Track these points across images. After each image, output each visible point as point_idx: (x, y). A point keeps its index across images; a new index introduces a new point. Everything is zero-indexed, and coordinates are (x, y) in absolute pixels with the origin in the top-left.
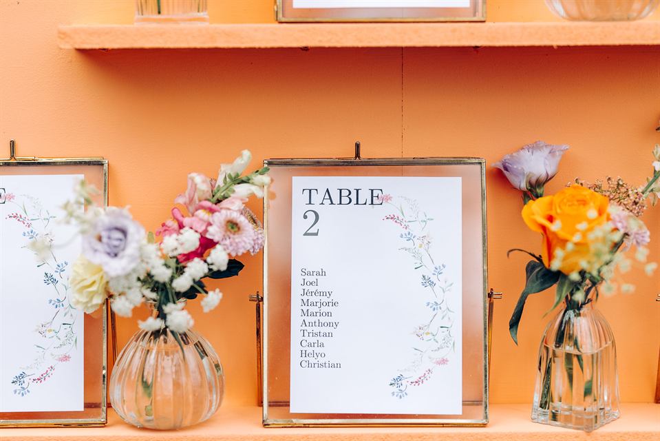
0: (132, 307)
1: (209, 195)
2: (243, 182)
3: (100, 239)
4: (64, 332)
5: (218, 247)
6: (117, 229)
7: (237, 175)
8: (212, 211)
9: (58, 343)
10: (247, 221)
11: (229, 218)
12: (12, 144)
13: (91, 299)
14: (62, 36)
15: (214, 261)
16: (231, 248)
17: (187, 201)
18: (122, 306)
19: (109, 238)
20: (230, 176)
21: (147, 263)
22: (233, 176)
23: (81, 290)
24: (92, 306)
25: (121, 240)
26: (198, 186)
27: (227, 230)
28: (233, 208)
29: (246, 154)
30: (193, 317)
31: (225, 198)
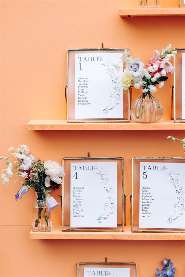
0: (140, 86)
1: (160, 56)
2: (169, 53)
3: (131, 67)
4: (117, 96)
5: (163, 70)
6: (136, 64)
7: (168, 51)
8: (161, 61)
9: (116, 100)
10: (171, 63)
11: (166, 62)
12: (102, 44)
13: (127, 85)
14: (120, 12)
15: (162, 73)
16: (167, 70)
17: (153, 59)
18: (137, 86)
19: (134, 66)
20: (165, 52)
21: (144, 73)
22: (166, 51)
23: (124, 83)
24: (127, 88)
25: (137, 67)
26: (157, 54)
27: (166, 65)
28: (167, 60)
29: (170, 45)
30: (157, 89)
31: (164, 58)
